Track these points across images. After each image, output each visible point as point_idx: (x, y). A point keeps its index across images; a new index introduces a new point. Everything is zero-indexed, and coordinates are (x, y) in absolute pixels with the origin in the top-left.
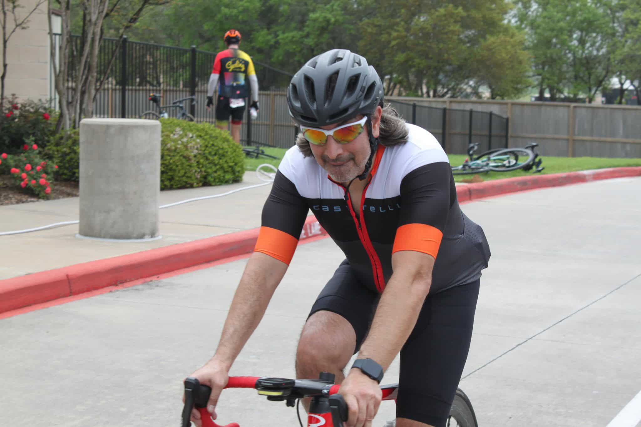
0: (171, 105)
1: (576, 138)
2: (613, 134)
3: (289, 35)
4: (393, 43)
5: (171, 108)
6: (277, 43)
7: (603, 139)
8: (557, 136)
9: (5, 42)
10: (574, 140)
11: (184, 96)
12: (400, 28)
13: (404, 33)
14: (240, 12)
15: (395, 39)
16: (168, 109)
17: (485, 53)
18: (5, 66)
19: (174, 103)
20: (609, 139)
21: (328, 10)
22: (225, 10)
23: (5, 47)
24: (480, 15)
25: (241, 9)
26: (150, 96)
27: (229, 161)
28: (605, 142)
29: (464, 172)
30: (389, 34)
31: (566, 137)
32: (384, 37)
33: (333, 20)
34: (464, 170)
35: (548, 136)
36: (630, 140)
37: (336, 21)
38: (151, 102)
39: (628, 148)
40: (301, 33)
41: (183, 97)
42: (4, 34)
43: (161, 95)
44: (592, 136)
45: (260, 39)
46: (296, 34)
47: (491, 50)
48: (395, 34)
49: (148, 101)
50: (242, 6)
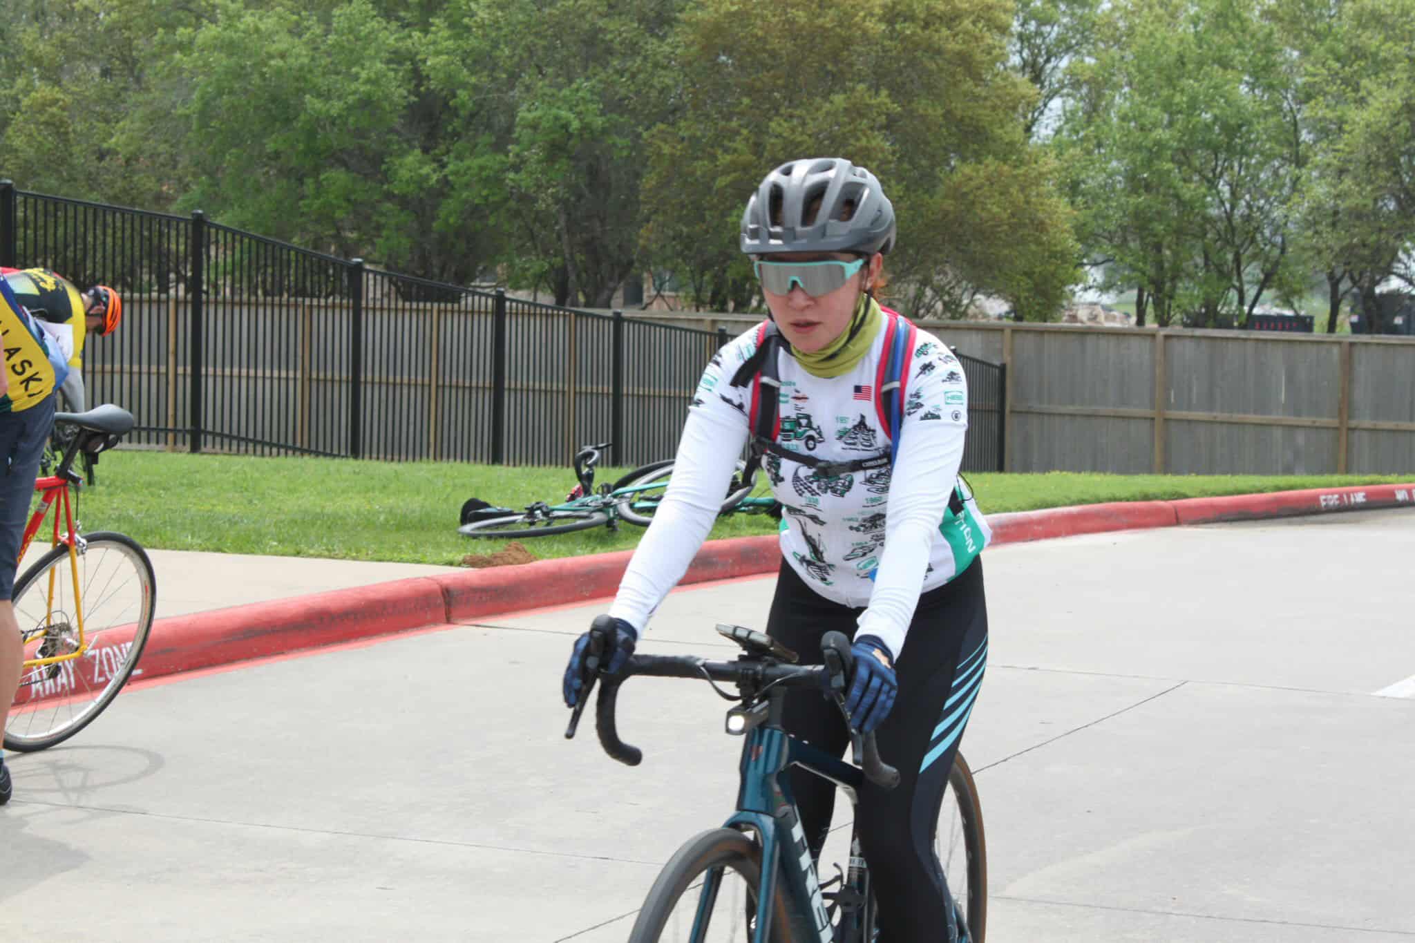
1: (1174, 414)
2: (1262, 408)
3: (474, 163)
4: (722, 182)
6: (445, 181)
7: (1237, 417)
8: (1123, 410)
10: (1166, 420)
12: (739, 144)
13: (748, 157)
14: (350, 108)
15: (725, 172)
17: (949, 204)
20: (1253, 418)
21: (565, 100)
22: (313, 103)
24: (940, 111)
25: (351, 99)
28: (1243, 424)
29: (533, 528)
30: (713, 158)
31: (1147, 412)
32: (701, 167)
33: (575, 125)
34: (532, 524)
35: (1102, 410)
36: (1306, 420)
37: (585, 127)
39: (1300, 438)
40: (501, 157)
44: (1211, 409)
45: (404, 174)
46: (492, 161)
47: (965, 195)
48: (724, 159)
50: (354, 93)
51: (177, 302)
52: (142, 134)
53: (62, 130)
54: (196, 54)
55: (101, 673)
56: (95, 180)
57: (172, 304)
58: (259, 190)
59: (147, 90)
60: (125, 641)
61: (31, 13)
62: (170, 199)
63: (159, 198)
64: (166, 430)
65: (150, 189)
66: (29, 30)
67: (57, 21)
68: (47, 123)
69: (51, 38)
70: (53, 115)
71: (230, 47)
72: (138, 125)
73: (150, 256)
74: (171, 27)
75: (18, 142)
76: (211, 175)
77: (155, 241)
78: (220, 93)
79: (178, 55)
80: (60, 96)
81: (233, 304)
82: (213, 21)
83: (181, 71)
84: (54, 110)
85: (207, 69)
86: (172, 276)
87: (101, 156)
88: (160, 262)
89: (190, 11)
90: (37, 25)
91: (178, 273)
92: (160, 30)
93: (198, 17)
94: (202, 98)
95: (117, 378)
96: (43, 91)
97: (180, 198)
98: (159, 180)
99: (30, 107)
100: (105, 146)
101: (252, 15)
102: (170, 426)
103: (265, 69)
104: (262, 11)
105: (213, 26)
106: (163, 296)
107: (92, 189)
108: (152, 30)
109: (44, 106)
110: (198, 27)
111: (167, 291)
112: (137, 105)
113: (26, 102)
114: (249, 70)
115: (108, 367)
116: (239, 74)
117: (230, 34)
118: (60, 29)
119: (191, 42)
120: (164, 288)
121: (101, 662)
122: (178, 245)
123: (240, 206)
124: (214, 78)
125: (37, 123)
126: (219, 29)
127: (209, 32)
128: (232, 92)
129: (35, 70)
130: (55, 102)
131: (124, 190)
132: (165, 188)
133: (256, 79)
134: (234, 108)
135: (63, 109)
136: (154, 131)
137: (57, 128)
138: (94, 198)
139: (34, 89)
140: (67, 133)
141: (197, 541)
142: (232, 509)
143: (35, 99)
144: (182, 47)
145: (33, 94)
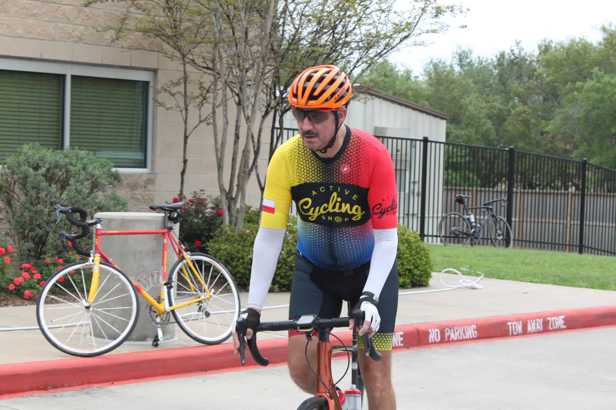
0: (482, 206)
5: (482, 210)
9: (186, 138)
11: (491, 198)
16: (474, 210)
18: (185, 161)
19: (485, 205)
23: (185, 142)
26: (456, 197)
27: (405, 263)
38: (457, 204)
41: (493, 199)
42: (186, 130)
43: (466, 195)
49: (453, 202)
51: (572, 194)
52: (560, 125)
53: (527, 123)
54: (584, 93)
55: (552, 326)
56: (539, 144)
57: (570, 195)
58: (608, 149)
59: (563, 107)
60: (560, 315)
61: (516, 76)
62: (570, 152)
63: (566, 151)
64: (566, 245)
65: (562, 148)
66: (515, 82)
67: (526, 79)
68: (521, 121)
69: (523, 85)
70: (524, 117)
71: (598, 90)
72: (559, 122)
73: (562, 175)
74: (573, 82)
75: (509, 128)
76: (588, 142)
77: (564, 169)
78: (593, 109)
79: (575, 93)
80: (527, 109)
81: (594, 195)
82: (592, 79)
83: (577, 100)
84: (525, 115)
85: (588, 98)
86: (570, 184)
87: (542, 134)
88: (565, 178)
89: (582, 75)
90: (519, 81)
91: (572, 182)
92: (569, 83)
93: (585, 77)
94: (585, 111)
95: (547, 225)
96: (521, 108)
97: (575, 152)
98: (566, 144)
99: (515, 114)
100: (545, 130)
101: (608, 76)
102: (568, 243)
103: (612, 99)
104: (611, 75)
105: (591, 81)
106: (566, 192)
107: (538, 147)
108: (566, 83)
109: (521, 113)
110: (585, 81)
111: (568, 190)
112: (559, 113)
113: (513, 112)
114: (606, 99)
115: (544, 220)
116: (602, 101)
117: (598, 85)
118: (528, 82)
119: (582, 87)
120: (566, 188)
121: (552, 323)
122: (572, 171)
123: (600, 155)
124: (591, 102)
125: (518, 120)
126: (594, 83)
127: (589, 84)
128: (598, 108)
129: (516, 98)
130: (525, 112)
131: (551, 148)
132: (568, 147)
133: (608, 103)
134: (598, 115)
135: (528, 115)
136: (566, 124)
137: (526, 123)
138: (540, 151)
139: (516, 107)
140: (529, 125)
141: (584, 284)
142: (597, 274)
143: (517, 111)
144: (578, 90)
145: (516, 109)
